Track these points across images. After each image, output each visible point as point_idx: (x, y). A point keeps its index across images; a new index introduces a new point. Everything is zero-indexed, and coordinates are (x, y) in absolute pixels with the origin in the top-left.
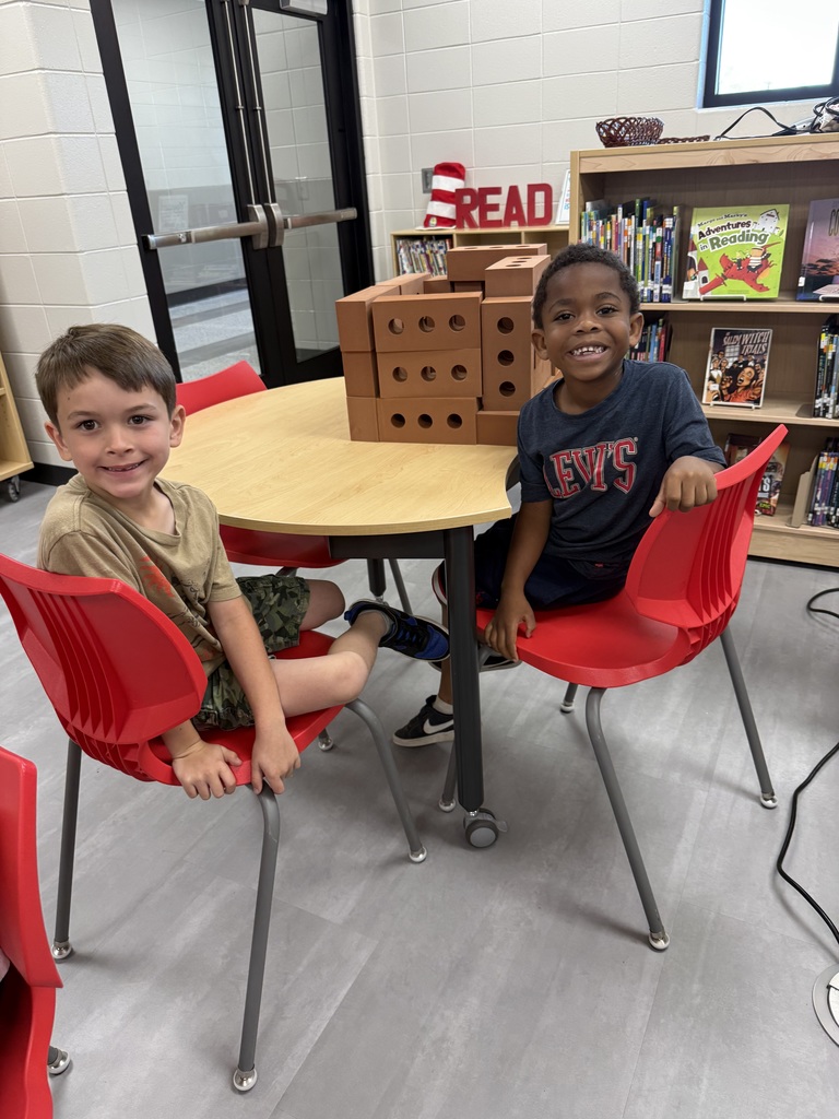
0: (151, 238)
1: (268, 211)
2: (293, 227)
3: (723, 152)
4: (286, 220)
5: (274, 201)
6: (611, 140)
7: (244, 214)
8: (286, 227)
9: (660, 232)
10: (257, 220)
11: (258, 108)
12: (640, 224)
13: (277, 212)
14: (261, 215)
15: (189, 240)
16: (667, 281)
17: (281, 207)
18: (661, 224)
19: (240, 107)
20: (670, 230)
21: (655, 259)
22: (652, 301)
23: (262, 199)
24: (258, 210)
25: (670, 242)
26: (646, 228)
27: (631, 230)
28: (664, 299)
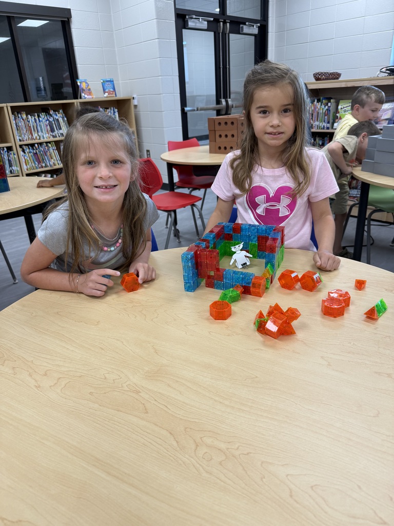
0: (186, 109)
1: (227, 102)
2: (236, 107)
3: (344, 83)
4: (233, 105)
5: (230, 98)
6: (317, 79)
7: (218, 102)
8: (233, 107)
9: (327, 107)
10: (222, 104)
11: (228, 67)
12: (321, 105)
13: (230, 102)
14: (224, 103)
15: (197, 110)
16: (328, 123)
17: (232, 101)
18: (327, 104)
19: (221, 66)
20: (330, 107)
21: (325, 116)
22: (324, 129)
23: (225, 97)
24: (223, 101)
25: (330, 111)
26: (323, 106)
27: (319, 106)
28: (328, 128)
